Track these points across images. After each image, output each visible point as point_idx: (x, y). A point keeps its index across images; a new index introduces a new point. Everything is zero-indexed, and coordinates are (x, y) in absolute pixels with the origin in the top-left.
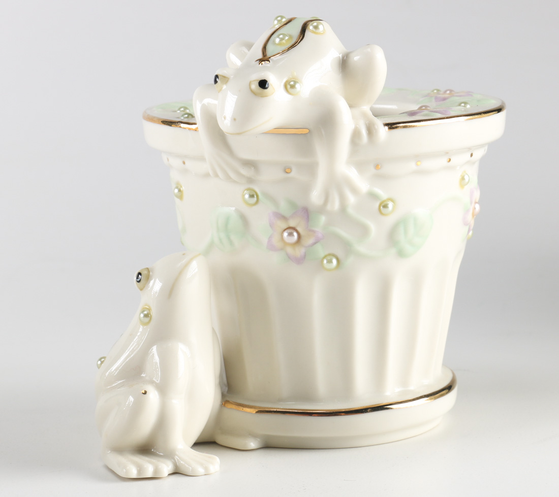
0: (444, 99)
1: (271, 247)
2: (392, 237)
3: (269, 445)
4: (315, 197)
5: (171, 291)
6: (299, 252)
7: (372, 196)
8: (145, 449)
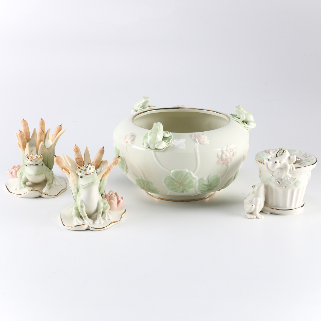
0: (307, 157)
1: (275, 184)
2: (295, 184)
3: (271, 213)
4: (283, 178)
5: (258, 189)
6: (279, 185)
7: (292, 178)
8: (251, 213)
